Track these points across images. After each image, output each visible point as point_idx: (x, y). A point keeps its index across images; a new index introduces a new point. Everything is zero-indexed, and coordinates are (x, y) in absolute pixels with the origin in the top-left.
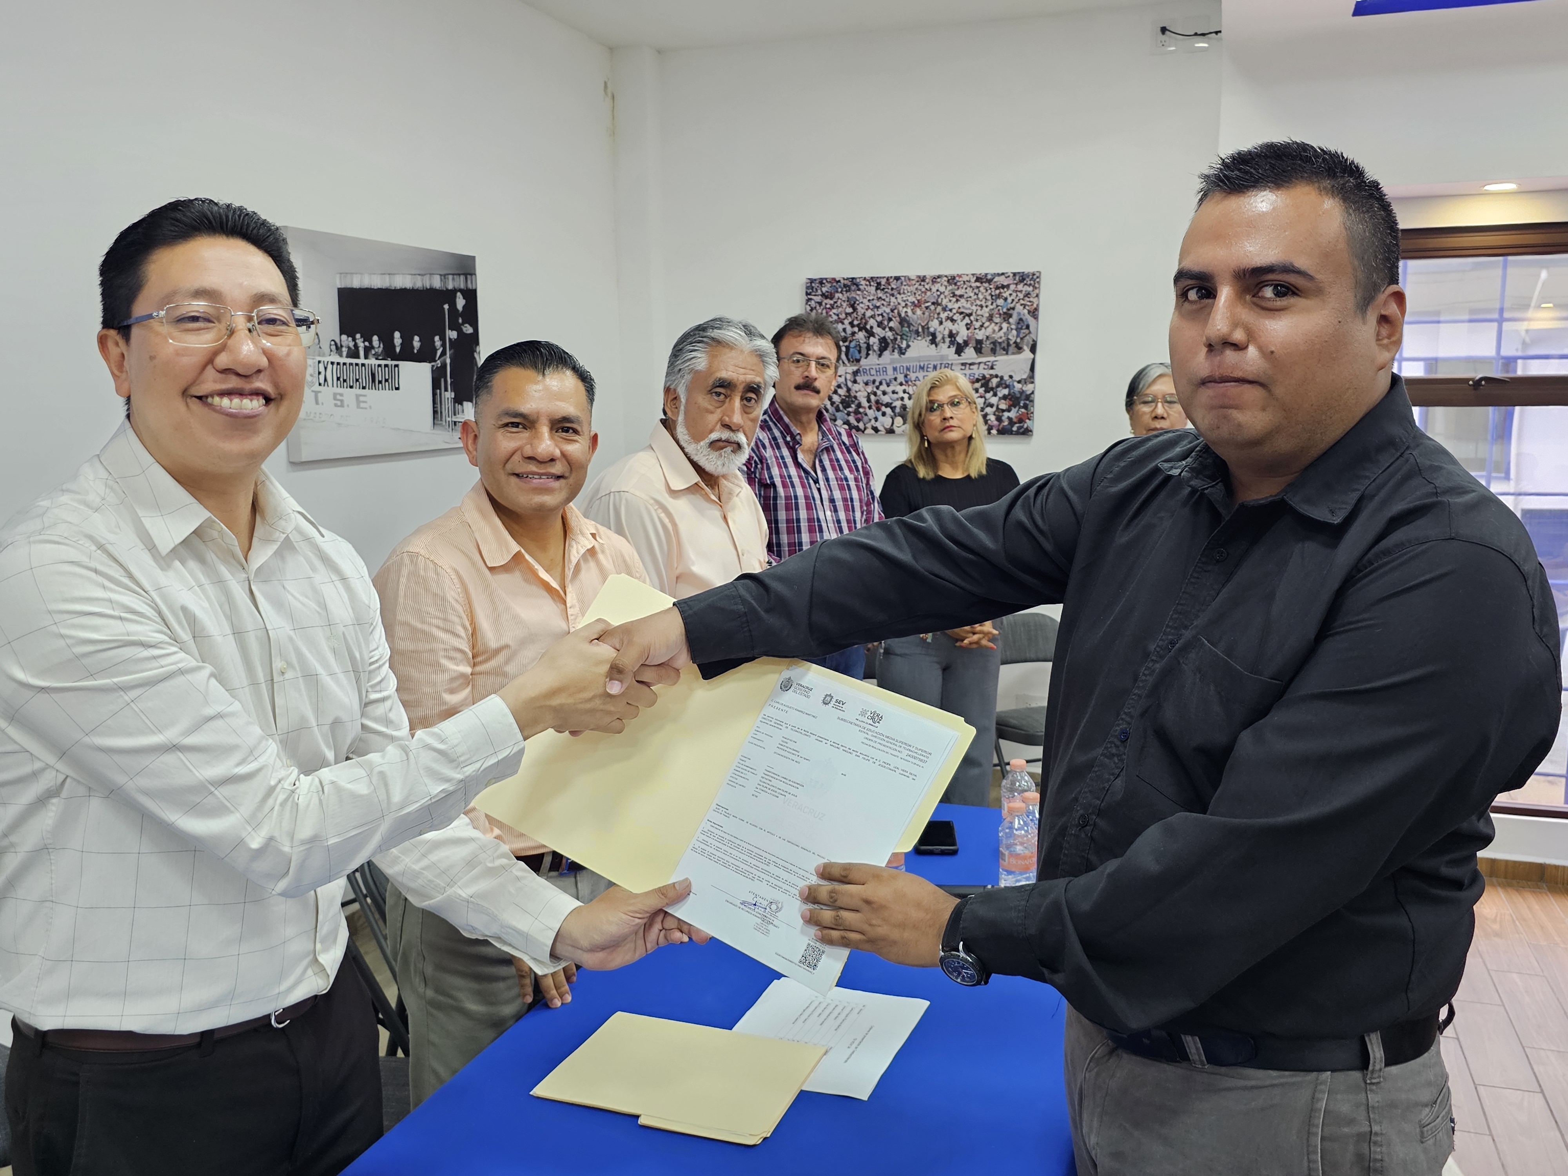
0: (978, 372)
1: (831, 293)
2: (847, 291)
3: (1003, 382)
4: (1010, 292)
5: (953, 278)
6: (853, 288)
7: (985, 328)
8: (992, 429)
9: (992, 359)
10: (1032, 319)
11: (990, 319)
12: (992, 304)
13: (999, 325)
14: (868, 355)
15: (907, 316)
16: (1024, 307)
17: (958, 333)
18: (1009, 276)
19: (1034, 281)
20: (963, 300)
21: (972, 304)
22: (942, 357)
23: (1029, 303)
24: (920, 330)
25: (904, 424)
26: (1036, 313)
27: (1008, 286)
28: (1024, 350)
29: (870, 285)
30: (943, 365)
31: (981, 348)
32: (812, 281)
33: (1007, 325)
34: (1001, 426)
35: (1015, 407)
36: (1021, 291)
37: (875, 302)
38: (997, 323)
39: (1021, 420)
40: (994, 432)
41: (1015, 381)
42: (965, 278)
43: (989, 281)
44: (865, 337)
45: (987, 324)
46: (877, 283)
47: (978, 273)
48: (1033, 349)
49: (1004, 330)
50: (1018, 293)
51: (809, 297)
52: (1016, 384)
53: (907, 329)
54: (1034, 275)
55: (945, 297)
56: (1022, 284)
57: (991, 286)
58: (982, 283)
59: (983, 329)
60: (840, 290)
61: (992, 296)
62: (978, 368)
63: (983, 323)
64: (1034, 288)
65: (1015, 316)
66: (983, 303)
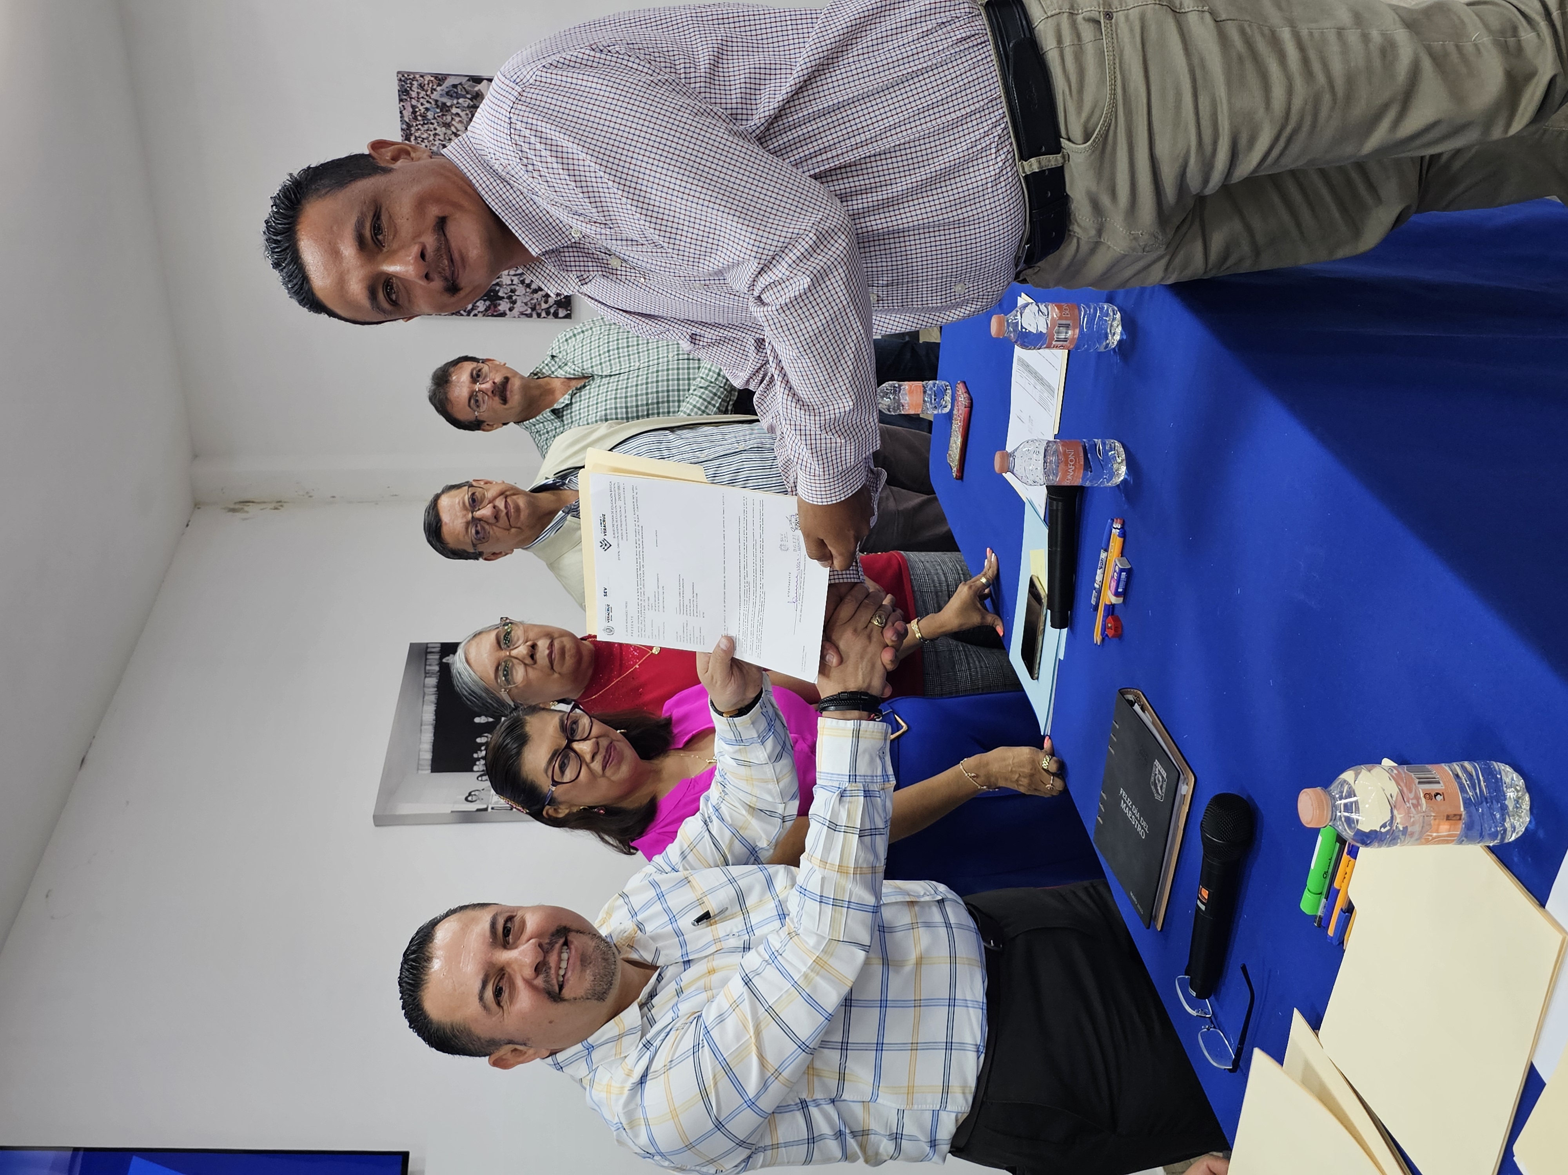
4: (419, 105)
10: (446, 82)
11: (447, 125)
12: (432, 124)
16: (435, 90)
18: (403, 106)
19: (407, 79)
23: (430, 85)
26: (440, 77)
27: (413, 107)
28: (479, 89)
36: (418, 93)
38: (452, 119)
43: (409, 126)
45: (453, 129)
48: (477, 80)
49: (458, 110)
50: (420, 96)
54: (400, 78)
56: (411, 93)
57: (414, 124)
58: (411, 134)
61: (424, 124)
64: (414, 79)
65: (444, 100)
66: (432, 133)
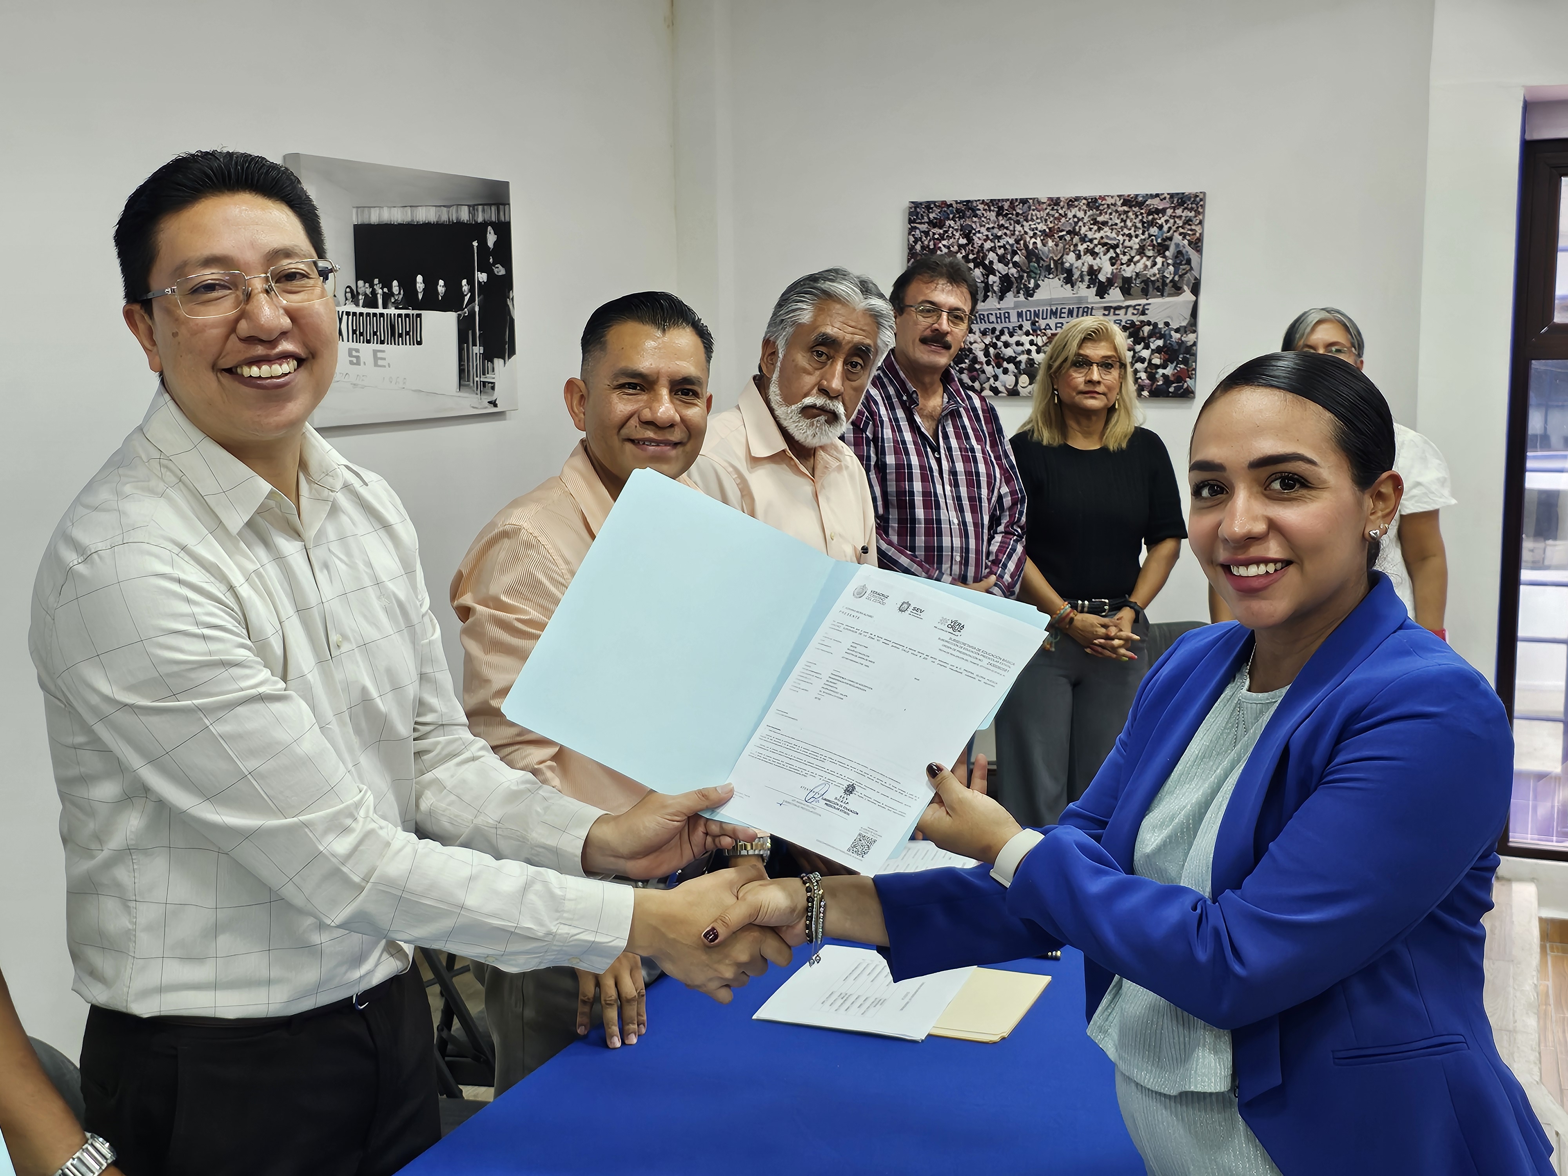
0: (1126, 317)
1: (940, 219)
2: (960, 218)
3: (1157, 331)
4: (1166, 218)
5: (1094, 200)
6: (968, 214)
7: (1135, 264)
8: (1143, 391)
9: (1143, 301)
10: (1194, 251)
11: (1141, 251)
12: (1143, 234)
13: (1152, 258)
14: (986, 297)
15: (1036, 248)
16: (1184, 238)
17: (1100, 269)
18: (1165, 199)
19: (1197, 205)
20: (1106, 229)
21: (1118, 234)
22: (1080, 300)
23: (1189, 232)
24: (1052, 266)
25: (1030, 384)
26: (1200, 243)
27: (1163, 211)
28: (1185, 291)
29: (990, 210)
30: (1081, 310)
31: (1130, 288)
32: (916, 205)
33: (1164, 260)
34: (1155, 386)
35: (1172, 363)
36: (1180, 217)
37: (996, 231)
38: (1150, 257)
39: (1179, 378)
40: (1145, 393)
41: (1172, 329)
42: (1110, 201)
43: (1140, 205)
44: (983, 275)
45: (1137, 258)
46: (998, 207)
47: (1126, 194)
48: (1195, 289)
49: (1159, 265)
50: (1176, 220)
51: (912, 225)
52: (1173, 333)
53: (1036, 265)
54: (1198, 196)
55: (1084, 223)
56: (1181, 210)
57: (1142, 211)
58: (1130, 207)
59: (1132, 264)
60: (951, 216)
61: (1143, 223)
62: (1126, 314)
63: (1133, 257)
64: (1198, 213)
65: (1172, 248)
66: (1132, 232)
